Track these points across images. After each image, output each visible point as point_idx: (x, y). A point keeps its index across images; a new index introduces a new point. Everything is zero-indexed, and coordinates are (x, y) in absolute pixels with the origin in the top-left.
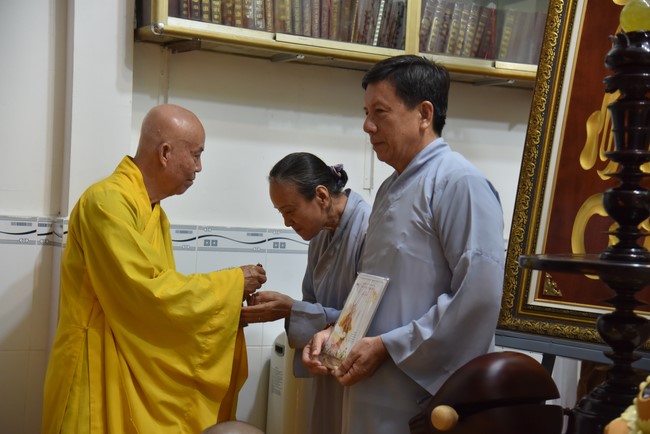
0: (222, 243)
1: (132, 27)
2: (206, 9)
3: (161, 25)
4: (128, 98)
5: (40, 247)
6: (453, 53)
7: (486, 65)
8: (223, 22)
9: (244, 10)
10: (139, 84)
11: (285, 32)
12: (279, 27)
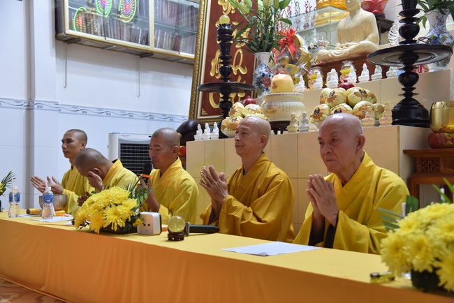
0: (88, 112)
1: (55, 34)
2: (81, 28)
3: (67, 32)
4: (54, 58)
5: (25, 111)
6: (165, 48)
7: (176, 53)
8: (87, 32)
9: (94, 29)
10: (58, 55)
11: (108, 37)
12: (106, 35)
